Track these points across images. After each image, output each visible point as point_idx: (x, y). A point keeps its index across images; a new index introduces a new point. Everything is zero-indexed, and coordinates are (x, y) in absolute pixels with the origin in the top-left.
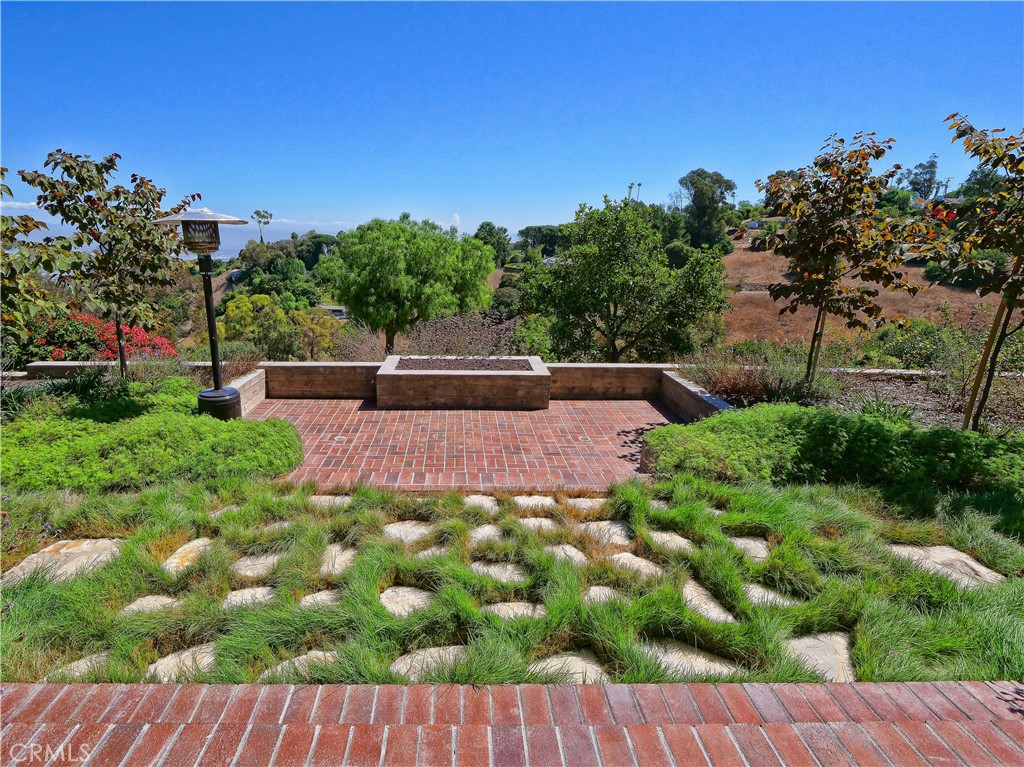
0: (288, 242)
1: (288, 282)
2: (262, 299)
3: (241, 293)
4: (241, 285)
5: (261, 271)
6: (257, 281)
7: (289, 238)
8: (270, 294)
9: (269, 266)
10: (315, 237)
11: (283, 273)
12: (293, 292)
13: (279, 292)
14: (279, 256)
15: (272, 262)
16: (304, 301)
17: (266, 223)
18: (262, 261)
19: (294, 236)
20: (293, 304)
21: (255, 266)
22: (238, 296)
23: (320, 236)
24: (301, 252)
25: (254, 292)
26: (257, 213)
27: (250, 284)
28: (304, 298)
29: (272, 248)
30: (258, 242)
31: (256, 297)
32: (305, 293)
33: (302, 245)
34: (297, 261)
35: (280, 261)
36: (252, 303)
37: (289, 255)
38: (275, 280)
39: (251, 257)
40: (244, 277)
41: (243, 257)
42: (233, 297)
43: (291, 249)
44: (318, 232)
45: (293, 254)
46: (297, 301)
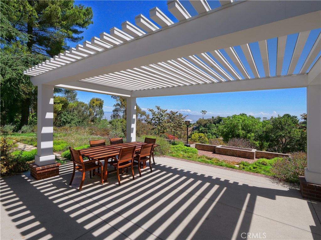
0: (211, 119)
1: (210, 130)
2: (202, 135)
3: (196, 132)
4: (196, 130)
5: (202, 127)
6: (201, 129)
7: (211, 118)
8: (204, 133)
9: (205, 126)
10: (219, 118)
11: (208, 128)
12: (211, 133)
13: (207, 133)
14: (208, 123)
15: (206, 124)
16: (214, 136)
17: (204, 114)
18: (203, 124)
19: (213, 117)
20: (211, 137)
21: (200, 125)
22: (195, 133)
23: (221, 118)
24: (215, 122)
25: (200, 132)
26: (203, 111)
27: (199, 130)
28: (215, 136)
29: (206, 120)
30: (202, 119)
31: (200, 134)
32: (215, 134)
33: (215, 120)
34: (213, 124)
35: (208, 124)
36: (199, 135)
37: (211, 123)
38: (206, 129)
39: (200, 123)
40: (197, 128)
41: (197, 123)
42: (193, 133)
43: (212, 121)
44: (220, 116)
45: (212, 123)
46: (212, 136)
